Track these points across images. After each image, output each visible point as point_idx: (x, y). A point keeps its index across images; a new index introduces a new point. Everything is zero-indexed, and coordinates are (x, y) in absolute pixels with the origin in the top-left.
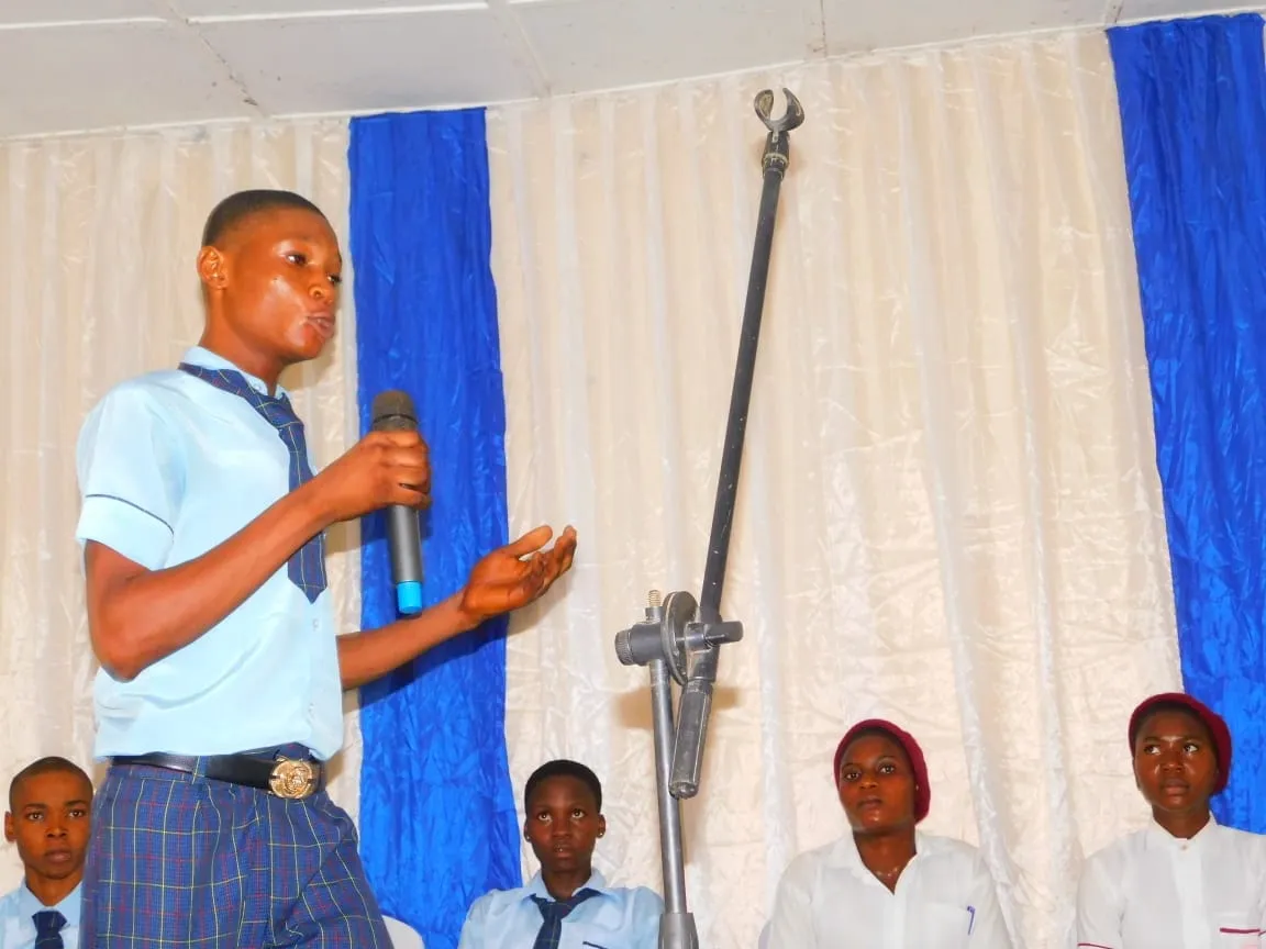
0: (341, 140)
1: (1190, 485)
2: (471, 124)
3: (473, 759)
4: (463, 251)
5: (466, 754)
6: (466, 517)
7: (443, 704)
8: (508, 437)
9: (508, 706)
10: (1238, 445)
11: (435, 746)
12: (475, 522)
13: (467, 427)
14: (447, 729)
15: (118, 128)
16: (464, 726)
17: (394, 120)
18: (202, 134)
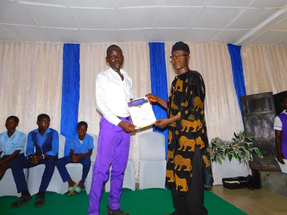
0: (63, 46)
1: (154, 91)
2: (78, 45)
3: (74, 117)
4: (76, 60)
5: (73, 116)
6: (75, 89)
7: (71, 111)
8: (80, 81)
9: (79, 111)
10: (159, 88)
11: (69, 116)
12: (76, 91)
13: (75, 80)
14: (71, 114)
15: (35, 42)
16: (73, 113)
17: (69, 44)
18: (46, 44)
